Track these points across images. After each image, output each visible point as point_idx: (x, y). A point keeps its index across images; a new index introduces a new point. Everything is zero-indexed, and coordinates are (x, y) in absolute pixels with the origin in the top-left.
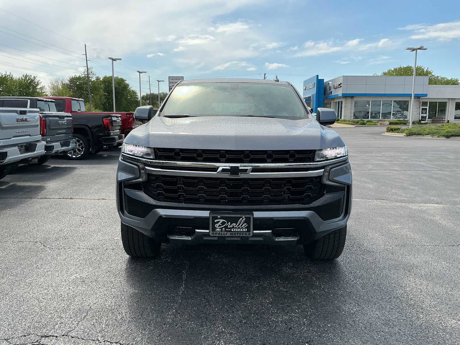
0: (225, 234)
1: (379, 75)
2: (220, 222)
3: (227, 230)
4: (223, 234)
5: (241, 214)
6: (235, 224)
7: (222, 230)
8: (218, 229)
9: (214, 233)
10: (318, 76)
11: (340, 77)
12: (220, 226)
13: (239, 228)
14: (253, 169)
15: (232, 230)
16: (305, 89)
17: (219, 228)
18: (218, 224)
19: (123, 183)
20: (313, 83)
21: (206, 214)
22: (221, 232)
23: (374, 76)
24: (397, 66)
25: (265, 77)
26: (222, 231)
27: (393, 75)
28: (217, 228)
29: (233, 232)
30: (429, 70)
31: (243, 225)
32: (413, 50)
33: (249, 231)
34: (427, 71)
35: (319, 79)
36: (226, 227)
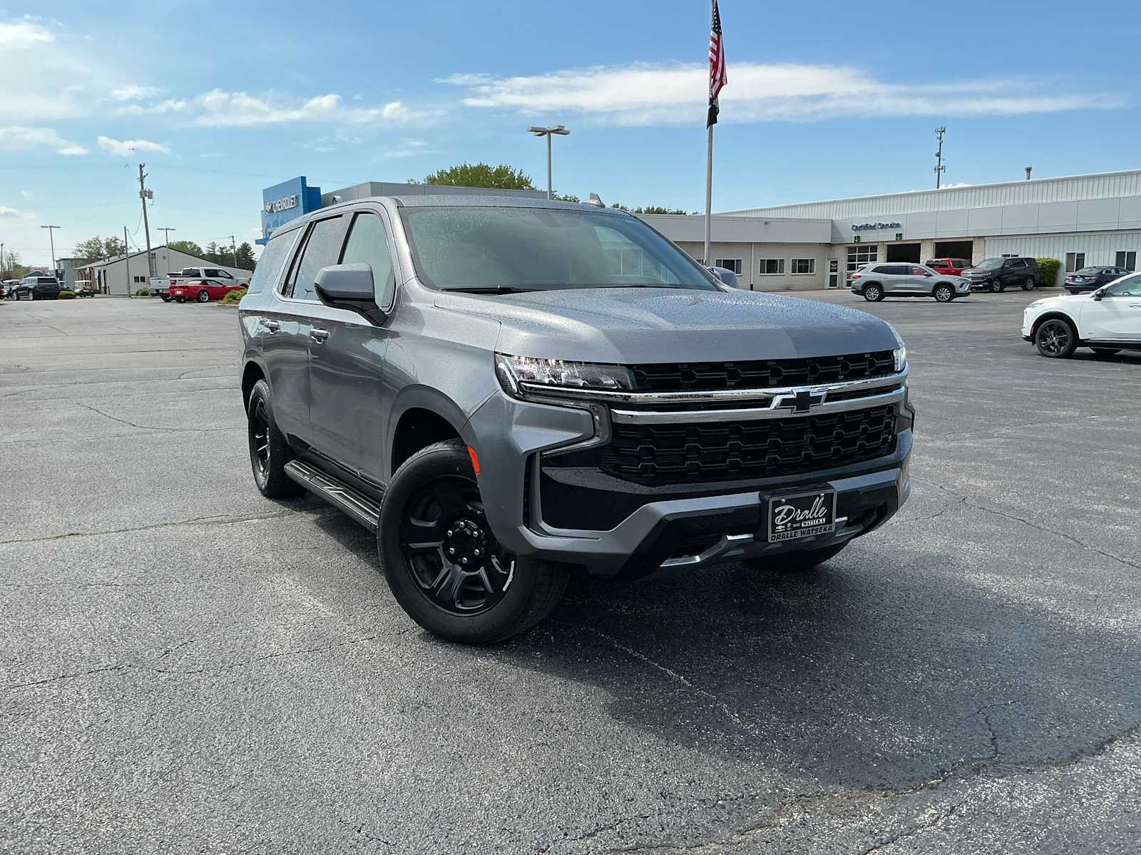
0: (793, 535)
1: (421, 184)
2: (784, 512)
3: (795, 525)
4: (789, 535)
5: (816, 489)
6: (807, 512)
7: (786, 527)
8: (780, 527)
9: (775, 536)
10: (303, 179)
11: (362, 185)
12: (783, 519)
13: (814, 518)
14: (828, 395)
15: (803, 525)
16: (271, 211)
17: (783, 525)
18: (780, 517)
19: (538, 455)
20: (294, 196)
21: (751, 499)
22: (786, 533)
23: (409, 184)
24: (457, 164)
25: (141, 175)
26: (786, 531)
27: (451, 184)
28: (778, 525)
29: (804, 528)
30: (525, 175)
31: (821, 512)
32: (543, 132)
33: (829, 521)
34: (520, 179)
35: (308, 186)
36: (793, 521)
